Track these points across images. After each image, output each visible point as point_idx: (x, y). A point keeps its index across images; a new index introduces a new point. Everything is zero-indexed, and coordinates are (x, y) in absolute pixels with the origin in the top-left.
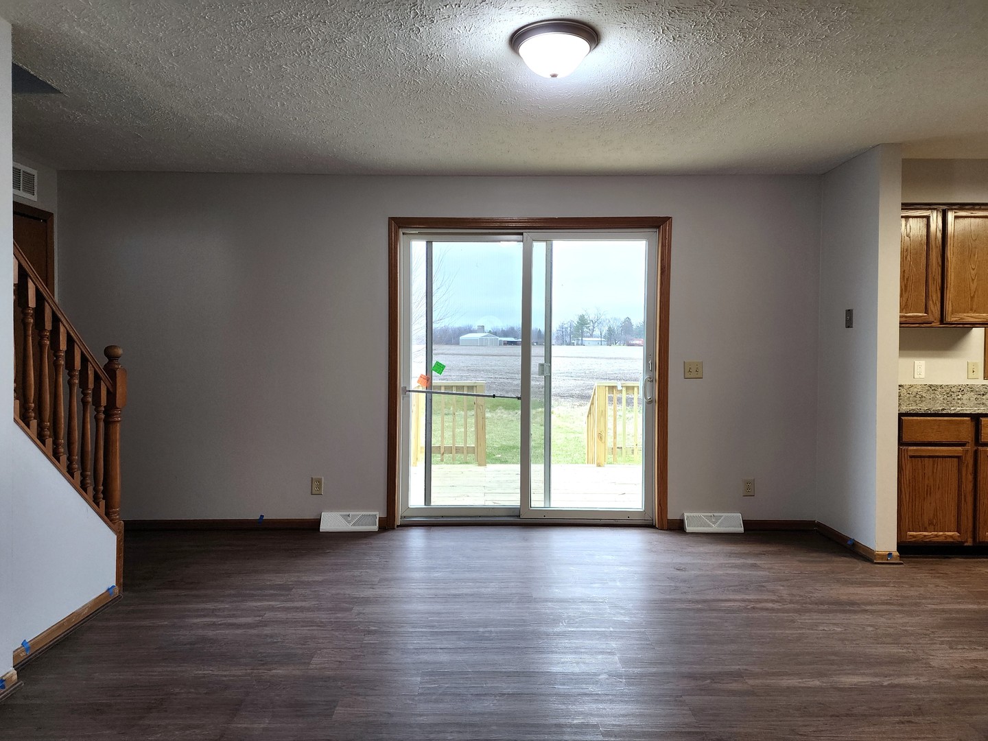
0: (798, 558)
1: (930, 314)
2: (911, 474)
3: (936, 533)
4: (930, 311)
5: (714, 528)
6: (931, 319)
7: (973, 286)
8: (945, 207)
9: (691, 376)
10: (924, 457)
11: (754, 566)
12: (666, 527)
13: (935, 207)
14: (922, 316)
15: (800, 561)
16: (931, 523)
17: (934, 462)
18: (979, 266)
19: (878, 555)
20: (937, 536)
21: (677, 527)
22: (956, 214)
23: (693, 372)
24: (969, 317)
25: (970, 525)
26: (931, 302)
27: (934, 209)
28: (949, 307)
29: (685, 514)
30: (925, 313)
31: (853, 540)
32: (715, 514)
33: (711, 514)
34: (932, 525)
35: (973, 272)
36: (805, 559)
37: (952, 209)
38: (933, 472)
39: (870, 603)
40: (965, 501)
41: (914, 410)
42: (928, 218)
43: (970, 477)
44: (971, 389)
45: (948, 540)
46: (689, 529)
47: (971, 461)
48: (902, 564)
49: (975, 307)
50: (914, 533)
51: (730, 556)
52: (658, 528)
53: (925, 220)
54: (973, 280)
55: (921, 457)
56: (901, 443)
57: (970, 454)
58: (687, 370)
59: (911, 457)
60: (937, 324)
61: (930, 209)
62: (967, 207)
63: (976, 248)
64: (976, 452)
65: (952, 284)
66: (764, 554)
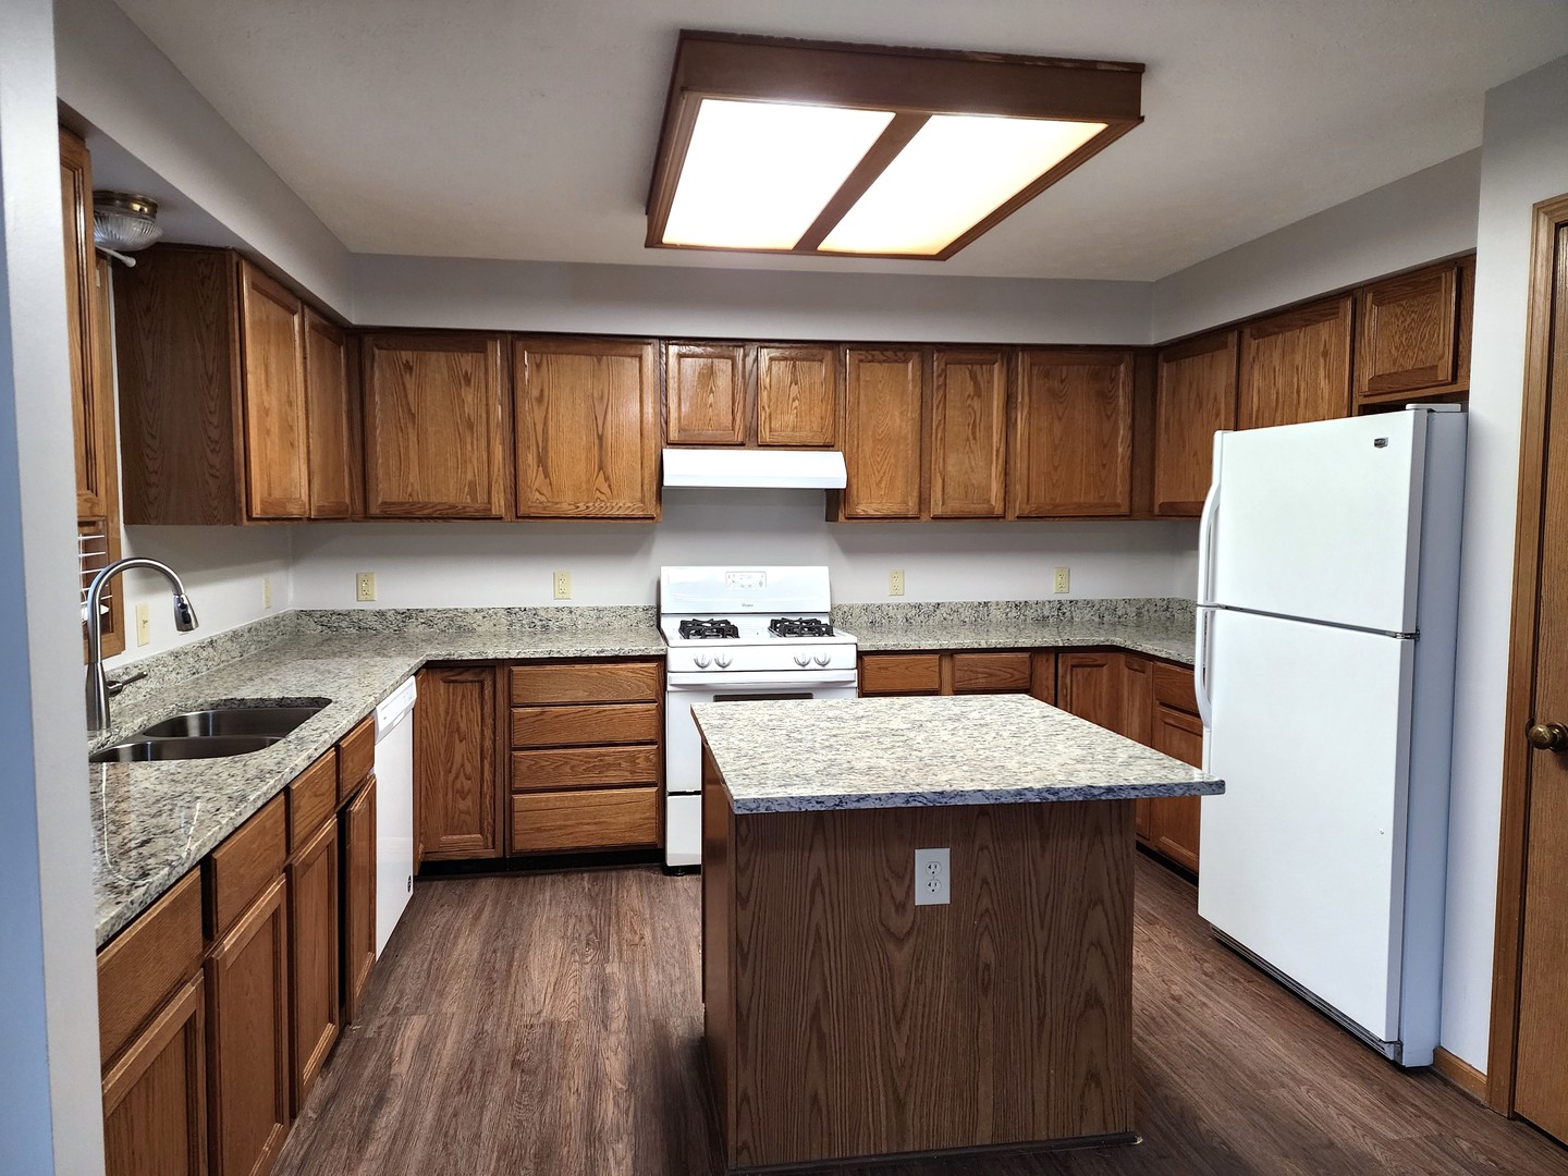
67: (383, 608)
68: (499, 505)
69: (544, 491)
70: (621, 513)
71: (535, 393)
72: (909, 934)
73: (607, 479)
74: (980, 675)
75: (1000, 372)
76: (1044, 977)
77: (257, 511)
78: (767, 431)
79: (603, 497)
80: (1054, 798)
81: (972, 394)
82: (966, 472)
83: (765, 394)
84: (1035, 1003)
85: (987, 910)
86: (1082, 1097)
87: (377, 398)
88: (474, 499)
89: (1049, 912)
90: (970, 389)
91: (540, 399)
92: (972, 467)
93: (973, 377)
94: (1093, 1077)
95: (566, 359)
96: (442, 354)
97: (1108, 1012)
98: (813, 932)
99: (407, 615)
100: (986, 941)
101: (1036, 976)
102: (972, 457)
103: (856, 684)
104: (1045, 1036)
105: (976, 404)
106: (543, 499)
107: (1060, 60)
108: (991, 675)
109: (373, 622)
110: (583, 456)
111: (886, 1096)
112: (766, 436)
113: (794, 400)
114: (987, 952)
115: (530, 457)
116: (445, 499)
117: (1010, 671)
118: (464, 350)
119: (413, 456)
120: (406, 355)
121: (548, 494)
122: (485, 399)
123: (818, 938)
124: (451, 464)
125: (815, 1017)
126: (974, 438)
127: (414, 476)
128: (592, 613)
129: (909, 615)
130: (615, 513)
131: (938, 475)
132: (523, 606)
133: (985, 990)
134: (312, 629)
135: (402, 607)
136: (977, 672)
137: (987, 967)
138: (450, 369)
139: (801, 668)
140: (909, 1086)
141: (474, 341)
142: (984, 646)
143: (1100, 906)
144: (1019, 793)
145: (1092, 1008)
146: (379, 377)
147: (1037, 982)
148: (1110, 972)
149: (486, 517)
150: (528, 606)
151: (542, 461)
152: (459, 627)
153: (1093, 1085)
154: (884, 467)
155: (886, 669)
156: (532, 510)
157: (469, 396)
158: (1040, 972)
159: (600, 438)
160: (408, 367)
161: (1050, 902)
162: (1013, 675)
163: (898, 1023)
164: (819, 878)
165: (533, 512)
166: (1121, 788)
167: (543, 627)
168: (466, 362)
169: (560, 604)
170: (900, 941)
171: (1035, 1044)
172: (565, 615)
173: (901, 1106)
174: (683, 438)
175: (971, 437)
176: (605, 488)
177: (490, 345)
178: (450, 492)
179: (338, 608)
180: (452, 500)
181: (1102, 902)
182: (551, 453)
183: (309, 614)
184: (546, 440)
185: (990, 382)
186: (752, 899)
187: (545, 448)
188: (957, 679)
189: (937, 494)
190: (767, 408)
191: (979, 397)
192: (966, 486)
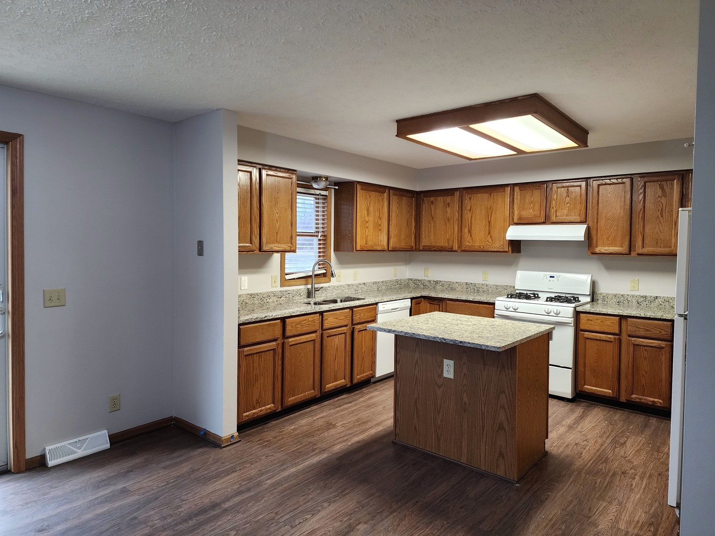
0: (163, 465)
1: (253, 245)
2: (245, 369)
3: (260, 409)
4: (253, 243)
5: (80, 453)
6: (254, 248)
7: (277, 226)
8: (260, 167)
9: (52, 304)
10: (254, 354)
11: (124, 492)
12: (23, 468)
13: (254, 165)
14: (248, 246)
15: (165, 468)
16: (258, 402)
17: (259, 355)
18: (280, 211)
19: (225, 440)
20: (261, 411)
21: (38, 465)
22: (268, 173)
23: (54, 300)
24: (275, 247)
25: (280, 396)
26: (254, 236)
27: (255, 167)
28: (264, 240)
29: (47, 448)
30: (251, 244)
31: (205, 429)
32: (80, 438)
33: (77, 440)
34: (259, 403)
35: (277, 215)
36: (168, 463)
37: (265, 169)
38: (259, 364)
39: (228, 499)
40: (277, 380)
41: (247, 320)
42: (251, 173)
43: (280, 362)
44: (274, 294)
45: (268, 411)
46: (51, 463)
47: (280, 350)
48: (240, 441)
49: (278, 240)
50: (247, 413)
51: (98, 487)
52: (14, 473)
53: (249, 174)
54: (277, 221)
55: (251, 354)
56: (240, 346)
57: (280, 346)
58: (47, 298)
59: (246, 356)
60: (257, 252)
61: (252, 166)
62: (273, 169)
63: (278, 198)
64: (283, 343)
65: (266, 223)
66: (132, 471)
67: (430, 280)
68: (456, 247)
69: (470, 241)
70: (495, 250)
71: (469, 208)
72: (442, 385)
73: (491, 237)
74: (641, 330)
75: (677, 183)
76: (484, 413)
77: (358, 248)
78: (554, 217)
79: (489, 244)
80: (445, 342)
81: (661, 196)
82: (657, 233)
83: (554, 202)
84: (481, 422)
85: (465, 385)
86: (497, 460)
87: (424, 213)
88: (449, 244)
89: (486, 391)
90: (660, 192)
91: (470, 210)
92: (660, 231)
93: (662, 187)
94: (501, 455)
95: (479, 195)
96: (442, 197)
97: (507, 433)
98: (415, 377)
99: (437, 282)
100: (465, 395)
101: (482, 412)
102: (660, 225)
103: (572, 325)
104: (485, 435)
105: (663, 200)
106: (469, 244)
107: (504, 100)
108: (648, 330)
109: (427, 283)
110: (483, 229)
111: (435, 435)
112: (554, 219)
113: (567, 204)
114: (466, 399)
115: (466, 230)
116: (440, 245)
117: (659, 330)
118: (448, 195)
119: (432, 230)
120: (432, 199)
121: (471, 243)
122: (453, 211)
123: (417, 379)
124: (443, 233)
125: (416, 403)
126: (662, 216)
127: (432, 238)
128: (494, 287)
129: (640, 301)
130: (493, 250)
131: (640, 234)
132: (471, 282)
133: (465, 411)
134: (412, 285)
135: (435, 280)
136: (640, 328)
137: (465, 403)
138: (444, 202)
139: (547, 314)
140: (441, 434)
141: (450, 192)
142: (643, 316)
143: (504, 394)
144: (434, 338)
145: (501, 430)
146: (425, 207)
147: (482, 414)
148: (508, 419)
149: (451, 250)
150: (473, 282)
151: (470, 231)
152: (451, 288)
153: (501, 458)
154: (611, 231)
155: (591, 320)
156: (466, 248)
157: (449, 210)
158: (483, 411)
159: (489, 222)
160: (432, 202)
161: (486, 388)
162: (661, 332)
163: (438, 413)
164: (417, 361)
165: (467, 249)
166: (465, 342)
167: (477, 290)
168: (448, 199)
169: (483, 283)
170: (439, 387)
171: (481, 435)
172: (485, 287)
173: (439, 440)
174: (519, 222)
175: (660, 216)
176: (490, 241)
177: (455, 193)
178: (442, 243)
179: (419, 278)
180: (442, 245)
181: (505, 393)
182: (473, 228)
183: (411, 280)
184: (471, 224)
185: (672, 189)
186: (400, 362)
187: (471, 227)
188: (628, 330)
189: (639, 243)
190: (555, 208)
191: (665, 196)
192: (657, 239)
